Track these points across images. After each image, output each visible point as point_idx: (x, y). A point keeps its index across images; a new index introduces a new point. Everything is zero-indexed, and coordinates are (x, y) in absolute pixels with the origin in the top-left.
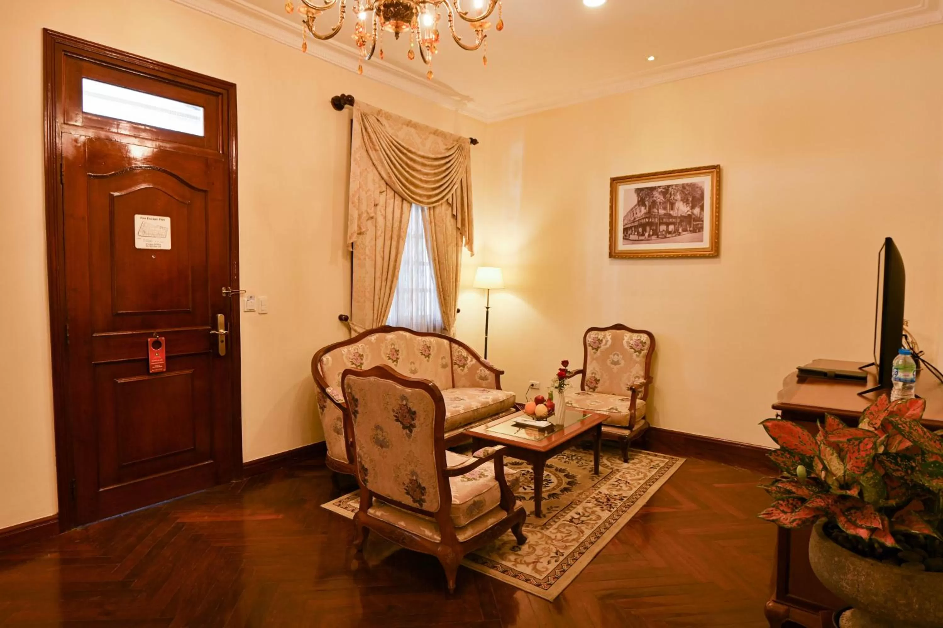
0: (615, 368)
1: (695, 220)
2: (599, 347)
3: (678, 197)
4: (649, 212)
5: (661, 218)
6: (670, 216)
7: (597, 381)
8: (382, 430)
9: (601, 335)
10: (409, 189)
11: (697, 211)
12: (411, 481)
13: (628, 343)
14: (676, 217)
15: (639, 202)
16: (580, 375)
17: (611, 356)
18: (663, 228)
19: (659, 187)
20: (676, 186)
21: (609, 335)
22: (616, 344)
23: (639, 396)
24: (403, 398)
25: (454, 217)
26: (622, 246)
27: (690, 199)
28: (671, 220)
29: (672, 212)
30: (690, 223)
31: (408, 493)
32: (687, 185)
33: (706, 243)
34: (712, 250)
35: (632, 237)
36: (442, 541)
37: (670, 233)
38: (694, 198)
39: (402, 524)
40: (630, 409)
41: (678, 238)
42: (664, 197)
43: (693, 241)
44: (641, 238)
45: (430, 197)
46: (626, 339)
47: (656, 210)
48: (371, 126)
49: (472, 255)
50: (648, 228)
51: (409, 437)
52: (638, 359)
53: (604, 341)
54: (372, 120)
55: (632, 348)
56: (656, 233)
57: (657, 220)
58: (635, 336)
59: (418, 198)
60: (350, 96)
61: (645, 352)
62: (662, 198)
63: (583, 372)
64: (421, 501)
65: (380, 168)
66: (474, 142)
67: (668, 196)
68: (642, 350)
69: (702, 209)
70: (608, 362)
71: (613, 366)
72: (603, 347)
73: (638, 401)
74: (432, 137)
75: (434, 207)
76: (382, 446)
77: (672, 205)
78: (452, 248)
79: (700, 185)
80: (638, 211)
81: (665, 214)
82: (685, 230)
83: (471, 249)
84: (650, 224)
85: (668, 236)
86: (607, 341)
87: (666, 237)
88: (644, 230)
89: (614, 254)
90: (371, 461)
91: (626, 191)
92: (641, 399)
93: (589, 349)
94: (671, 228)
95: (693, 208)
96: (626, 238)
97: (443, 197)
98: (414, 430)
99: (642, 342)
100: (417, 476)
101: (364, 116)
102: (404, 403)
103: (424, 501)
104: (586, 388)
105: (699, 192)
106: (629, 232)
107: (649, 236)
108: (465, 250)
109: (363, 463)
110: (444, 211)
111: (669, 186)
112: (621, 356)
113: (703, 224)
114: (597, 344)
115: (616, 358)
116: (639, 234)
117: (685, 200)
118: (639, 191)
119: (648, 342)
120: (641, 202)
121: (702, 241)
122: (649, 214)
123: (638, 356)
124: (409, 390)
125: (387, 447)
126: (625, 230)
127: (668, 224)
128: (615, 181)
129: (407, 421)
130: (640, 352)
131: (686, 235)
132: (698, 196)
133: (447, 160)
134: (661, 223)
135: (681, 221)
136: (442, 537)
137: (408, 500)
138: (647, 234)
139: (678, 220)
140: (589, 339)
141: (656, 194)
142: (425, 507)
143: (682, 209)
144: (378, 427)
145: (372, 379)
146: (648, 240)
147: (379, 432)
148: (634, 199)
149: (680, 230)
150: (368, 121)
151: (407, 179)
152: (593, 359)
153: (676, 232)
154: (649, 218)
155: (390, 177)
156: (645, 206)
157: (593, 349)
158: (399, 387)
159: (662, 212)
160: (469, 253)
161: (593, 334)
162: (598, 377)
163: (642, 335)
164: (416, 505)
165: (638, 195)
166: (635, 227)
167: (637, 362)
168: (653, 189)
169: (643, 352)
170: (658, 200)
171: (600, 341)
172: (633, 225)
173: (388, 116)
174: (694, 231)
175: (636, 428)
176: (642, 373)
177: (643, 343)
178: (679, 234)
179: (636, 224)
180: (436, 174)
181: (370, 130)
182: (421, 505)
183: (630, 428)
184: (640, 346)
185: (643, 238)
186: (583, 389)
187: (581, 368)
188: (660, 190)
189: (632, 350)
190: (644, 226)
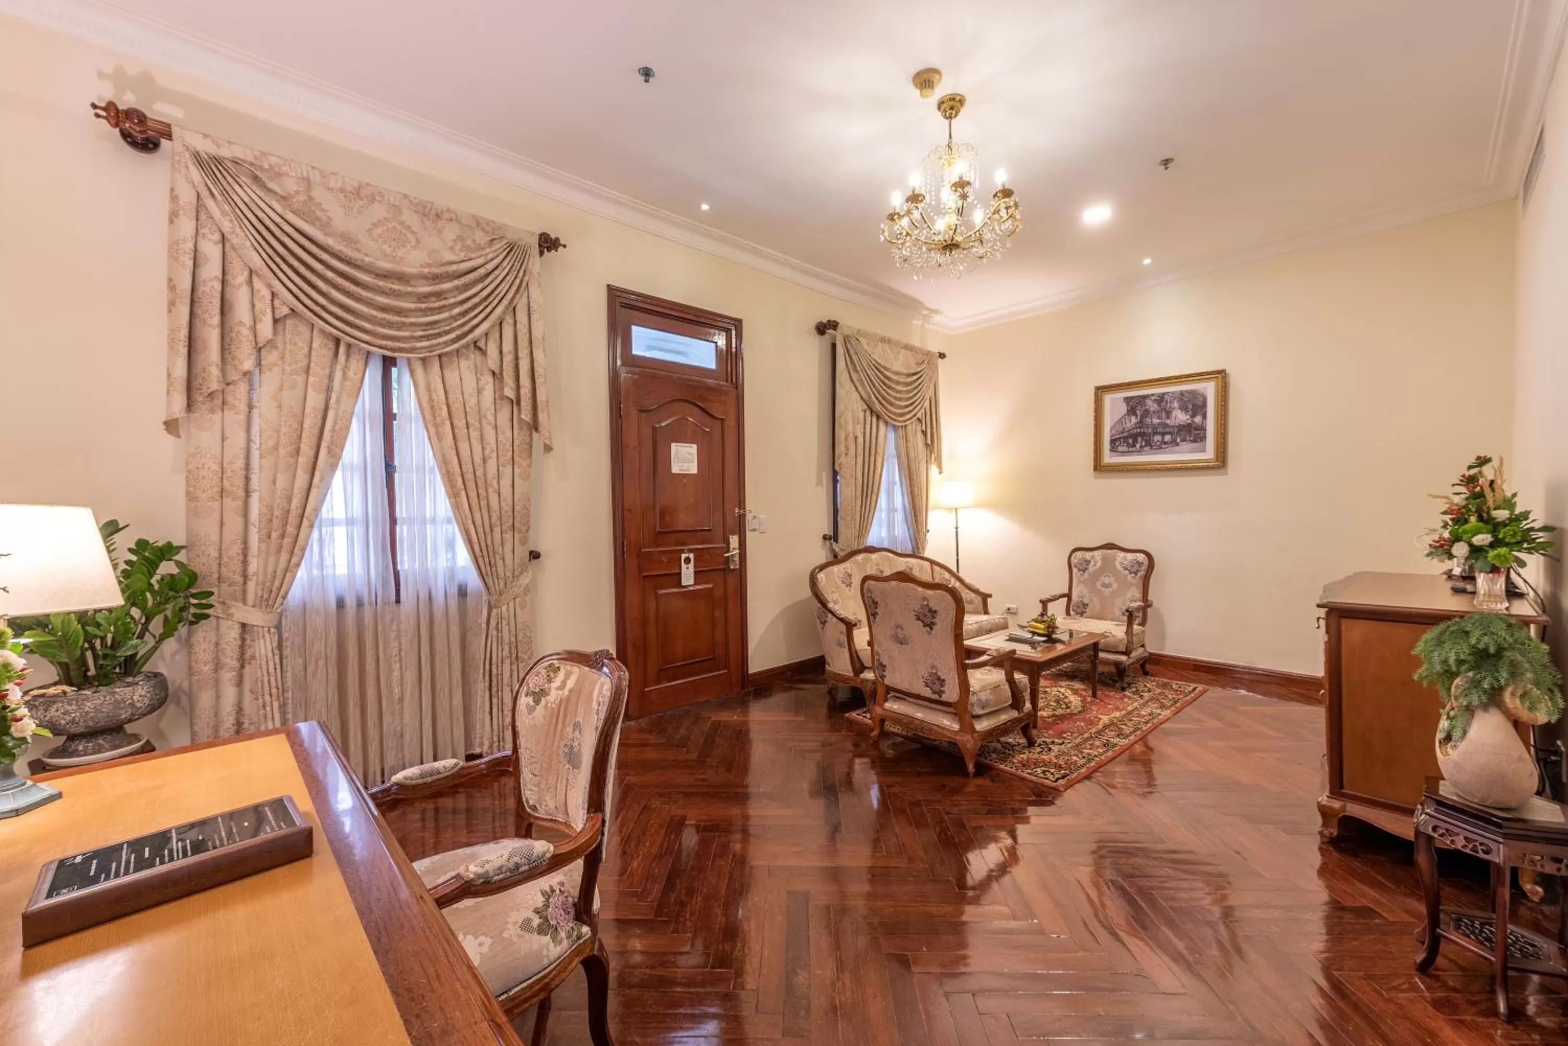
0: (1107, 591)
1: (1196, 429)
2: (1086, 569)
3: (1176, 405)
4: (1141, 421)
5: (1155, 428)
6: (1167, 425)
7: (1085, 605)
8: (902, 629)
9: (1088, 555)
10: (885, 408)
11: (1198, 419)
12: (931, 674)
13: (1122, 563)
14: (1173, 427)
15: (1128, 411)
16: (1066, 599)
17: (1102, 578)
18: (1158, 438)
19: (1153, 395)
20: (1173, 393)
21: (1098, 554)
22: (1107, 566)
23: (1137, 622)
24: (924, 598)
25: (924, 433)
26: (1108, 458)
27: (1190, 406)
28: (1167, 430)
29: (1168, 422)
30: (1190, 432)
31: (927, 686)
32: (1187, 392)
33: (1209, 453)
34: (1217, 460)
35: (1120, 449)
36: (960, 730)
37: (1166, 443)
38: (1194, 405)
39: (919, 715)
40: (1126, 633)
41: (1177, 448)
42: (1159, 405)
43: (1193, 451)
44: (1131, 449)
45: (902, 415)
46: (1119, 559)
47: (1148, 420)
48: (852, 347)
49: (940, 473)
50: (1140, 439)
51: (930, 633)
52: (1134, 581)
53: (1092, 563)
54: (853, 341)
55: (1126, 569)
56: (1149, 444)
57: (1150, 430)
58: (1130, 556)
59: (893, 417)
60: (834, 321)
61: (1142, 573)
62: (1156, 406)
63: (1068, 596)
64: (940, 693)
65: (860, 388)
66: (942, 356)
67: (1163, 404)
68: (1138, 571)
69: (1204, 417)
70: (1098, 585)
71: (1104, 589)
72: (1091, 568)
73: (1135, 627)
74: (903, 351)
75: (906, 426)
76: (902, 643)
77: (1168, 414)
78: (923, 465)
79: (1202, 391)
80: (1127, 420)
81: (1159, 424)
82: (1183, 440)
83: (940, 467)
84: (1143, 435)
85: (1164, 446)
86: (1096, 563)
87: (1161, 448)
88: (1135, 441)
89: (1099, 467)
90: (890, 657)
91: (1113, 400)
92: (1139, 625)
93: (1075, 570)
94: (1167, 438)
95: (1193, 416)
96: (1113, 449)
97: (915, 415)
98: (935, 627)
99: (1138, 562)
100: (937, 669)
101: (846, 339)
102: (925, 603)
103: (943, 692)
104: (1072, 613)
105: (1201, 399)
106: (1118, 443)
107: (1141, 447)
108: (934, 469)
109: (881, 660)
110: (914, 430)
111: (1164, 394)
112: (1112, 579)
113: (1205, 434)
114: (1084, 566)
115: (1107, 581)
116: (1128, 445)
117: (1184, 408)
118: (1128, 400)
119: (1146, 562)
120: (1132, 411)
121: (1204, 450)
122: (1141, 423)
123: (1133, 578)
124: (930, 592)
125: (907, 644)
126: (1113, 441)
127: (1163, 434)
128: (1101, 391)
129: (928, 621)
130: (1136, 574)
131: (1186, 446)
132: (1199, 403)
133: (918, 376)
134: (1155, 433)
135: (1179, 431)
136: (961, 726)
137: (927, 693)
138: (1138, 446)
139: (1176, 430)
140: (1074, 561)
141: (1149, 402)
142: (945, 698)
143: (1180, 417)
144: (898, 626)
145: (893, 583)
146: (1140, 452)
147: (899, 630)
148: (1124, 409)
149: (1178, 440)
150: (851, 344)
151: (884, 398)
152: (1080, 582)
153: (1174, 443)
154: (1140, 428)
155: (870, 397)
156: (1136, 415)
157: (1079, 570)
158: (920, 589)
159: (1156, 421)
160: (937, 470)
161: (1079, 554)
162: (1086, 601)
163: (1138, 554)
164: (936, 697)
165: (1128, 404)
166: (1124, 438)
167: (1132, 585)
168: (1144, 397)
169: (1139, 574)
170: (1152, 409)
171: (1088, 562)
172: (1121, 435)
173: (866, 335)
174: (1195, 441)
175: (1134, 654)
176: (1139, 595)
177: (1140, 564)
178: (1177, 444)
179: (1125, 435)
180: (908, 392)
181: (852, 352)
182: (941, 696)
183: (1127, 653)
184: (1136, 567)
185: (1134, 449)
186: (1068, 613)
187: (1066, 591)
188: (1153, 398)
189: (1127, 572)
190: (1135, 437)
